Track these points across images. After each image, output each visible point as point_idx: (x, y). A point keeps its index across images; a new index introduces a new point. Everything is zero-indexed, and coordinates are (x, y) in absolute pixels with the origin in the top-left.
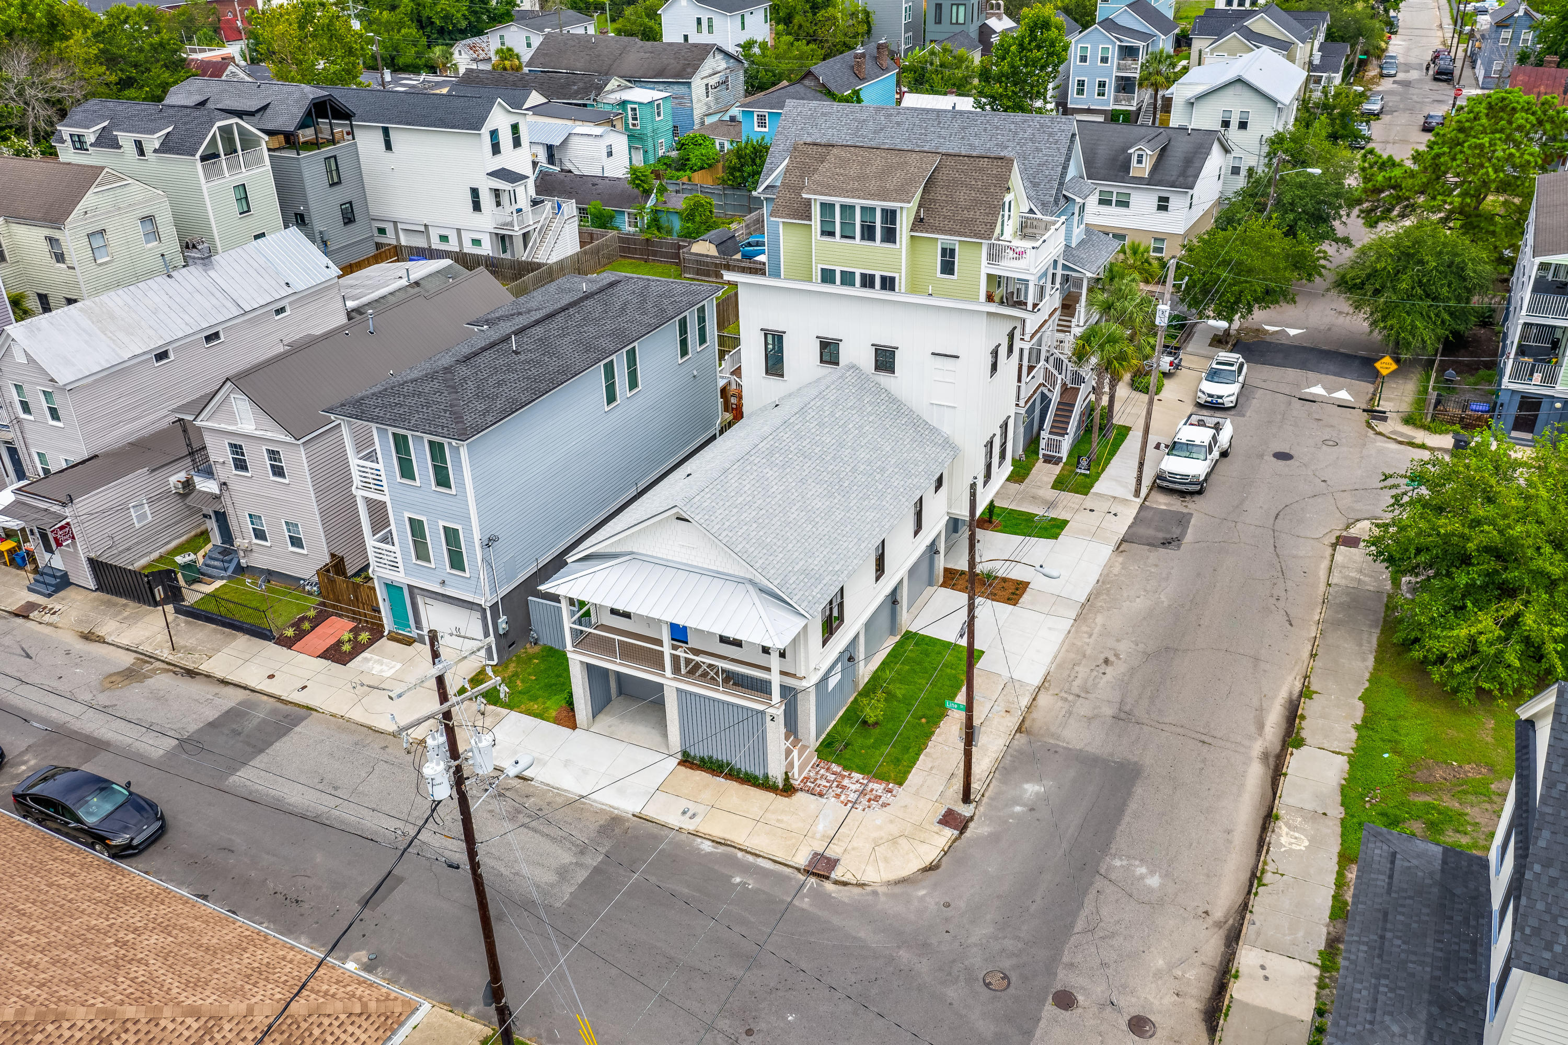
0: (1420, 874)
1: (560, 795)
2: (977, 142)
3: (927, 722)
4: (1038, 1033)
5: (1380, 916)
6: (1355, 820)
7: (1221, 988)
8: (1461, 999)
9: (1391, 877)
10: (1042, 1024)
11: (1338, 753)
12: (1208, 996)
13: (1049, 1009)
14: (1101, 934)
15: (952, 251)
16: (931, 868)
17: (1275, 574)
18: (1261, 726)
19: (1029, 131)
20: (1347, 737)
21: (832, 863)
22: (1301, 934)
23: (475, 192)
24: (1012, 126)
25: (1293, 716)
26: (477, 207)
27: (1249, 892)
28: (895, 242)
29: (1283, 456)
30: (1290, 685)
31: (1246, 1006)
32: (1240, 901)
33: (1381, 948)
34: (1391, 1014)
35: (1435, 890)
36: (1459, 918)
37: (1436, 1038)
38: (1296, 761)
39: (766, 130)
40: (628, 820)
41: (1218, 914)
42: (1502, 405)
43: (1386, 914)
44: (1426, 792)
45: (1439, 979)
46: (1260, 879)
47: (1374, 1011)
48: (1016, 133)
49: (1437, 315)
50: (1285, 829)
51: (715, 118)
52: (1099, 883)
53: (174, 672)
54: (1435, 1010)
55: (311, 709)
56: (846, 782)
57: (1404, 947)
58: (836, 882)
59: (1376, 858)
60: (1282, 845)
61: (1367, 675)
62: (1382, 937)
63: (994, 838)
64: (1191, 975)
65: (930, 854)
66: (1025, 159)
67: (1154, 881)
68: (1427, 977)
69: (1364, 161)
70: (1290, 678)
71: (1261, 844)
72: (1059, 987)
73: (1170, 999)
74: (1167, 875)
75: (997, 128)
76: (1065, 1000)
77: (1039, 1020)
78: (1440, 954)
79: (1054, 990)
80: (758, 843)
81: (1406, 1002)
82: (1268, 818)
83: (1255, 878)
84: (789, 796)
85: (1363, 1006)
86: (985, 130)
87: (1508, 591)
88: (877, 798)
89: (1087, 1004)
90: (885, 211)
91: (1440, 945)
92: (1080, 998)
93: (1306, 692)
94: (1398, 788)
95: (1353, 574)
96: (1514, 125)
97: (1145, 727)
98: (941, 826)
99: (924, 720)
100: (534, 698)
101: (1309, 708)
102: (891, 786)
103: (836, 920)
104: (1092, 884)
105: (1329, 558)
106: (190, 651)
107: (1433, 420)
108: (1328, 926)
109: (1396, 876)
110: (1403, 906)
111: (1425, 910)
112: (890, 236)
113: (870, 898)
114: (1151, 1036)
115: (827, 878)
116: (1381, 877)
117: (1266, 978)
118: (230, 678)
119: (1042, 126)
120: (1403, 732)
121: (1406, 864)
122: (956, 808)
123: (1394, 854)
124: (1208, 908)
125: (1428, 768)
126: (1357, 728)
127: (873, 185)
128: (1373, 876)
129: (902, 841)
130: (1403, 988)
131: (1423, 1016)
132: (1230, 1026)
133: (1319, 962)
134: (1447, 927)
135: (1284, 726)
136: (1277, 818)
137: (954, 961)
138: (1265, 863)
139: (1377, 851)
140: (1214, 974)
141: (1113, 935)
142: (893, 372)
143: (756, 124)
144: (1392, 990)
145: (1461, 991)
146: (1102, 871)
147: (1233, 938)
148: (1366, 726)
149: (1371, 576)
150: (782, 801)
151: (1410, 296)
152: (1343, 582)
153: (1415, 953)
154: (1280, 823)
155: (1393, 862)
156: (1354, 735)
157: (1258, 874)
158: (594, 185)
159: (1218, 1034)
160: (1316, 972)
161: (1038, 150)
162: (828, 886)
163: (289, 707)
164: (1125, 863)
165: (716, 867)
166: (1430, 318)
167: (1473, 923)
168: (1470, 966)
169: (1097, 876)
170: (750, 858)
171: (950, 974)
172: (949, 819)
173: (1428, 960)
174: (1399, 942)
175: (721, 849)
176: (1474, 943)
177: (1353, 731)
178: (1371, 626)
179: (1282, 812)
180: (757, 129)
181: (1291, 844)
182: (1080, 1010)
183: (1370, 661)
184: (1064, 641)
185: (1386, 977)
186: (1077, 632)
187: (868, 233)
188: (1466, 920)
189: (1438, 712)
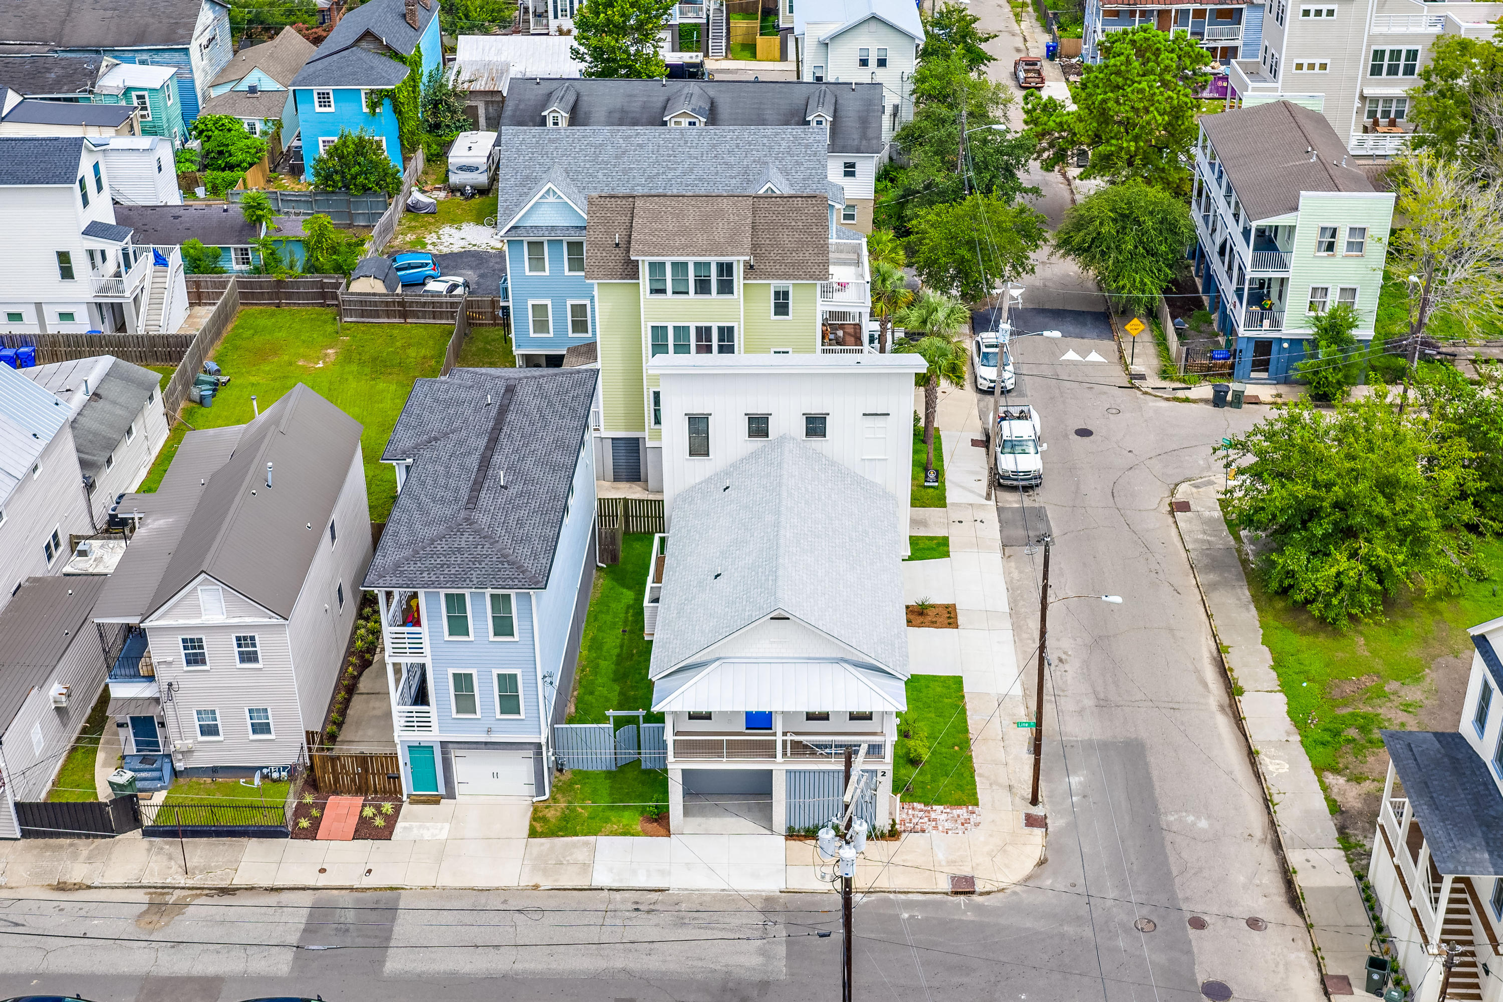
0: (1431, 753)
1: (704, 895)
2: (732, 160)
3: (961, 749)
4: (1195, 950)
5: (1423, 785)
6: (1310, 739)
7: (1289, 884)
8: (1495, 818)
9: (1416, 760)
10: (1194, 943)
11: (1271, 692)
12: (1284, 891)
13: (1192, 933)
14: (1193, 871)
15: (786, 294)
16: (1042, 863)
17: (1142, 550)
18: (1206, 685)
19: (784, 144)
20: (1271, 678)
21: (970, 880)
22: (1319, 831)
23: (63, 258)
24: (765, 140)
25: (1224, 671)
26: (67, 273)
27: (1269, 813)
28: (732, 293)
29: (1084, 433)
30: (1207, 647)
31: (1312, 889)
32: (1267, 820)
33: (1435, 804)
34: (1462, 839)
35: (1446, 760)
36: (1468, 773)
37: (1491, 844)
38: (1246, 704)
39: (332, 109)
40: (779, 897)
41: (1258, 834)
42: (1241, 351)
43: (1426, 783)
44: (1346, 706)
45: (1477, 811)
46: (1272, 802)
47: (1451, 840)
48: (771, 148)
49: (1159, 270)
50: (1267, 760)
51: (225, 89)
52: (1169, 837)
53: (207, 895)
54: (1484, 829)
55: (397, 889)
56: (933, 815)
57: (1447, 799)
58: (981, 894)
59: (1401, 751)
60: (1272, 773)
61: (1257, 624)
62: (1432, 797)
63: (1073, 826)
64: (1265, 881)
65: (1036, 853)
66: (788, 174)
67: (1203, 824)
68: (1470, 812)
69: (1027, 104)
70: (1203, 640)
71: (1258, 776)
72: (1189, 916)
73: (1262, 901)
74: (1209, 817)
75: (750, 144)
76: (1198, 924)
77: (1190, 941)
78: (1470, 797)
79: (1187, 919)
80: (900, 881)
81: (1467, 830)
82: (1252, 755)
83: (1267, 802)
84: (898, 839)
85: (1444, 840)
86: (737, 146)
87: (1350, 533)
88: (967, 821)
89: (1213, 921)
90: (720, 266)
91: (1467, 792)
92: (1207, 918)
93: (1221, 650)
94: (1326, 707)
95: (1201, 536)
96: (1162, 66)
97: (1124, 708)
98: (1030, 829)
99: (956, 748)
100: (607, 820)
101: (1231, 660)
102: (970, 808)
103: (1003, 921)
104: (1163, 838)
105: (1174, 526)
106: (207, 870)
107: (1186, 371)
108: (1332, 820)
109: (1418, 758)
110: (1433, 775)
111: (1447, 774)
112: (726, 287)
113: (1014, 897)
114: (1266, 928)
115: (973, 893)
116: (1410, 761)
117: (1314, 867)
118: (279, 883)
119: (795, 138)
120: (1307, 663)
121: (1420, 749)
122: (1030, 812)
123: (1409, 745)
124: (1249, 832)
125: (1337, 686)
126: (1273, 668)
127: (701, 239)
128: (1405, 762)
129: (1009, 848)
130: (1460, 823)
131: (1480, 834)
132: (1308, 905)
133: (1340, 846)
134: (1465, 780)
135: (1221, 680)
136: (1258, 753)
137: (1106, 922)
138: (1268, 788)
139: (1398, 746)
140: (1280, 875)
141: (1201, 870)
142: (824, 436)
143: (317, 104)
144: (1455, 825)
145: (1493, 813)
146: (1165, 827)
147: (1278, 846)
148: (1278, 664)
149: (1215, 536)
150: (892, 845)
151: (1133, 255)
152: (1197, 546)
153: (1455, 801)
154: (1262, 756)
155: (1411, 750)
156: (1274, 675)
157: (1269, 798)
158: (176, 217)
159: (1305, 913)
160: (1342, 853)
161: (800, 164)
162: (975, 898)
163: (369, 893)
164: (1176, 816)
165: (881, 911)
166: (1152, 272)
167: (1478, 773)
168: (1490, 798)
169: (1164, 832)
170: (903, 897)
171: (1110, 931)
172: (1031, 821)
173: (1465, 802)
174: (1443, 797)
175: (873, 897)
176: (1485, 784)
177: (1271, 671)
178: (1238, 580)
179: (1259, 748)
180: (318, 109)
181: (1277, 769)
182: (1211, 927)
183: (1253, 611)
184: (1016, 651)
185: (1448, 819)
186: (1021, 640)
187: (703, 286)
188: (1473, 773)
189: (1322, 640)
